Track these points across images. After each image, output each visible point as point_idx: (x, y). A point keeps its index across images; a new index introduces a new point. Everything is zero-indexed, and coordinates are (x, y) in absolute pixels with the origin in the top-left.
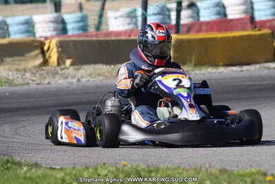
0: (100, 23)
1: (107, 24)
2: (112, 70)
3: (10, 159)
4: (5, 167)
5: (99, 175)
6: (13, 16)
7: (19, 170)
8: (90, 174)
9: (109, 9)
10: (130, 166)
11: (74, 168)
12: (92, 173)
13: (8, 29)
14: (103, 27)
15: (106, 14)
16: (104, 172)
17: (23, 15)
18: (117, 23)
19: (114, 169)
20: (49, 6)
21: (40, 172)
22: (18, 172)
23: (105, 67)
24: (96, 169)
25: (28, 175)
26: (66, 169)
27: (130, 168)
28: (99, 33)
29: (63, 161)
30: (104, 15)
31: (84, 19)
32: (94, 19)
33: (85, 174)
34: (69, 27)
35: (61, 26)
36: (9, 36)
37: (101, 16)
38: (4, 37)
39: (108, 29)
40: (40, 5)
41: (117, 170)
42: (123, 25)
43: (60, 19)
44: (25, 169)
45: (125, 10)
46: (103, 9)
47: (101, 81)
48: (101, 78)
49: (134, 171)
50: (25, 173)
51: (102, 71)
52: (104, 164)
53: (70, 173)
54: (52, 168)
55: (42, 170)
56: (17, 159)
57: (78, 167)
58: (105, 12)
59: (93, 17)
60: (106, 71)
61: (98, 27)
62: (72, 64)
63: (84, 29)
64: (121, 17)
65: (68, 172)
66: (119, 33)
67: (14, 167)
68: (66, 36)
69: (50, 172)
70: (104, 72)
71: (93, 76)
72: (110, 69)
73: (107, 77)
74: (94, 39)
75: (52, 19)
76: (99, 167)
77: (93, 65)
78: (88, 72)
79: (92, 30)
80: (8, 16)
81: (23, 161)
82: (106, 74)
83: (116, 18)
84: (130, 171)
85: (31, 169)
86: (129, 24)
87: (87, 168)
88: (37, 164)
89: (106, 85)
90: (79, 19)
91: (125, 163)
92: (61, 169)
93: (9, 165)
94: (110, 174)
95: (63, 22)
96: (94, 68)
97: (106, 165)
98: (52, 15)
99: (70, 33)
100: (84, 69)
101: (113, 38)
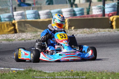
1: (92, 12)
9: (93, 6)
14: (90, 13)
17: (57, 9)
18: (96, 11)
23: (87, 29)
31: (82, 10)
34: (77, 13)
37: (89, 9)
39: (92, 14)
48: (85, 34)
51: (86, 31)
58: (91, 7)
61: (88, 13)
62: (74, 29)
63: (82, 14)
66: (96, 15)
72: (89, 30)
73: (88, 34)
77: (82, 29)
78: (81, 32)
79: (85, 14)
82: (88, 32)
86: (100, 12)
89: (87, 37)
95: (74, 11)
98: (69, 9)
100: (79, 30)
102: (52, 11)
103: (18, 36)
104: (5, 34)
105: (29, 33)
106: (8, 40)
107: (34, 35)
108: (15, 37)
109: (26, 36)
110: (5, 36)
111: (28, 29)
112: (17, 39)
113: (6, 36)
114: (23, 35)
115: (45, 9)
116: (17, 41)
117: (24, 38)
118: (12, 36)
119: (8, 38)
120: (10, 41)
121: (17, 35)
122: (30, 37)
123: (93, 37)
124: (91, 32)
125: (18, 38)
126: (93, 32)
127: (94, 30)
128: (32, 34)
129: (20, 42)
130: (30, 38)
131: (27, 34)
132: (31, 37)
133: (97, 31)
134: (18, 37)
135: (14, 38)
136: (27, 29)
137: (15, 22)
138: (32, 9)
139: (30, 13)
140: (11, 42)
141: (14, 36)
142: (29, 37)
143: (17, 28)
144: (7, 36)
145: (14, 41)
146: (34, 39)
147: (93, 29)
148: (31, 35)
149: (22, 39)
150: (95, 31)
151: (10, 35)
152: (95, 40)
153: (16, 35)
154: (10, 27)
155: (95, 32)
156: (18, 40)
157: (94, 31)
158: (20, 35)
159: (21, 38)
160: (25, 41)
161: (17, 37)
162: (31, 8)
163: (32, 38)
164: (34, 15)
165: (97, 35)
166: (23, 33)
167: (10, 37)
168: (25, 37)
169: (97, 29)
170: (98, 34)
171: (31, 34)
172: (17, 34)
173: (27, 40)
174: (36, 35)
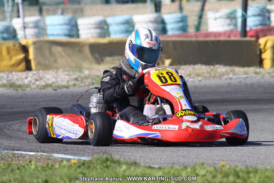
0: (200, 23)
1: (207, 25)
2: (211, 70)
3: (109, 157)
4: (105, 165)
5: (197, 175)
6: (114, 15)
7: (118, 168)
8: (189, 174)
9: (209, 10)
10: (228, 166)
11: (172, 167)
12: (191, 173)
13: (108, 29)
14: (203, 28)
15: (206, 15)
16: (202, 172)
17: (122, 15)
18: (217, 24)
19: (212, 169)
20: (150, 6)
21: (139, 171)
22: (117, 171)
23: (204, 67)
24: (194, 169)
25: (127, 173)
26: (165, 168)
27: (229, 169)
28: (198, 34)
29: (161, 160)
30: (204, 16)
31: (184, 20)
32: (194, 20)
33: (184, 174)
34: (169, 27)
35: (160, 26)
36: (109, 35)
37: (201, 17)
38: (104, 37)
39: (207, 30)
40: (140, 5)
41: (216, 170)
42: (223, 26)
43: (160, 19)
44: (124, 167)
45: (225, 11)
46: (203, 9)
47: (200, 81)
48: (200, 78)
49: (233, 171)
50: (124, 171)
51: (201, 71)
52: (203, 164)
53: (169, 172)
54: (150, 167)
55: (141, 168)
56: (116, 157)
57: (176, 167)
58: (204, 12)
59: (193, 18)
60: (205, 71)
61: (198, 28)
62: (171, 64)
63: (184, 29)
64: (221, 17)
65: (166, 171)
66: (219, 34)
67: (113, 165)
68: (165, 36)
69: (148, 171)
70: (203, 73)
71: (192, 76)
72: (209, 70)
73: (205, 78)
74: (194, 39)
75: (152, 20)
76: (197, 167)
77: (192, 66)
78: (188, 73)
79: (191, 30)
80: (108, 16)
81: (122, 159)
82: (205, 75)
83: (216, 19)
84: (228, 171)
85: (129, 168)
86: (229, 25)
87: (186, 168)
88: (135, 164)
89: (205, 86)
90: (179, 20)
91: (224, 163)
92: (160, 168)
93: (108, 163)
94: (208, 174)
95: (163, 22)
96: (193, 68)
97: (205, 165)
98: (152, 16)
99: (170, 33)
100: (183, 69)
101: (213, 39)
102: (109, 20)
103: (35, 77)
104: (4, 72)
105: (61, 70)
106: (12, 85)
107: (74, 77)
108: (29, 79)
109: (56, 78)
110: (5, 77)
111: (59, 60)
112: (33, 84)
113: (8, 77)
114: (50, 77)
115: (93, 15)
116: (35, 88)
117: (50, 82)
118: (23, 77)
119: (12, 82)
120: (19, 89)
121: (34, 75)
122: (66, 80)
123: (221, 86)
124: (212, 75)
125: (38, 83)
126: (217, 75)
127: (221, 69)
128: (71, 73)
129: (43, 91)
130: (64, 83)
131: (56, 72)
132: (68, 81)
133: (226, 71)
134: (37, 80)
135: (26, 82)
136: (56, 61)
137: (27, 44)
138: (62, 14)
139: (58, 22)
140: (20, 92)
141: (26, 78)
142: (63, 81)
143: (31, 56)
144: (10, 76)
145: (29, 89)
146: (75, 85)
147: (217, 66)
148: (67, 77)
149: (47, 86)
150: (221, 72)
151: (18, 73)
152: (227, 92)
153: (30, 74)
154: (16, 55)
155: (224, 75)
156: (37, 86)
157: (219, 70)
158: (41, 75)
159: (44, 81)
160: (56, 90)
161: (33, 81)
162: (60, 11)
163: (71, 83)
164: (66, 27)
165: (228, 81)
166: (47, 71)
167: (17, 79)
168: (54, 80)
169: (228, 68)
170: (231, 79)
171: (67, 73)
172: (34, 72)
173: (60, 88)
174: (80, 77)
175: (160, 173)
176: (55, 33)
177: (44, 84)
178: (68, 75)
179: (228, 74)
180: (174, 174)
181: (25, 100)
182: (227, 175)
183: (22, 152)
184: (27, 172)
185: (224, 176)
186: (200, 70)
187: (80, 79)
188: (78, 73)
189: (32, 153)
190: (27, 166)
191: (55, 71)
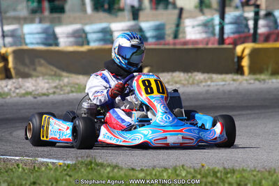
0: (177, 31)
1: (184, 32)
2: (190, 77)
3: (93, 161)
4: (89, 167)
6: (91, 23)
7: (102, 170)
8: (169, 174)
11: (153, 169)
12: (172, 173)
13: (86, 37)
14: (181, 36)
15: (184, 23)
17: (101, 22)
18: (193, 31)
19: (192, 170)
21: (122, 173)
22: (102, 172)
23: (182, 74)
24: (175, 170)
25: (111, 175)
26: (146, 170)
27: (208, 170)
28: (176, 41)
29: (142, 163)
30: (182, 25)
31: (161, 28)
33: (165, 174)
36: (88, 43)
37: (178, 25)
38: (82, 45)
39: (185, 38)
41: (195, 171)
42: (201, 33)
43: (138, 27)
44: (108, 169)
45: (203, 19)
46: (180, 17)
47: (178, 88)
48: (178, 86)
49: (212, 172)
50: (109, 173)
51: (179, 79)
52: (183, 166)
53: (151, 174)
54: (132, 169)
55: (124, 171)
56: (99, 161)
57: (158, 169)
58: (182, 21)
59: (170, 26)
60: (183, 78)
61: (176, 36)
64: (199, 25)
65: (148, 172)
66: (195, 42)
67: (97, 168)
69: (131, 173)
70: (181, 80)
71: (171, 83)
72: (187, 77)
73: (184, 85)
74: (172, 47)
76: (178, 169)
77: (170, 74)
78: (167, 80)
79: (169, 39)
80: (86, 24)
81: (105, 163)
82: (183, 82)
83: (193, 27)
84: (207, 172)
85: (113, 170)
86: (206, 33)
87: (167, 169)
89: (183, 93)
92: (142, 170)
93: (93, 165)
94: (188, 175)
95: (141, 30)
96: (172, 76)
97: (185, 167)
101: (190, 46)
102: (88, 28)
103: (15, 85)
105: (41, 78)
107: (54, 85)
108: (9, 87)
109: (36, 86)
112: (14, 92)
114: (29, 85)
115: (71, 23)
116: (15, 97)
117: (30, 90)
118: (3, 86)
121: (14, 83)
122: (45, 88)
123: (200, 93)
124: (190, 82)
125: (17, 91)
126: (196, 82)
127: (199, 76)
128: (50, 81)
129: (23, 99)
130: (45, 91)
131: (36, 81)
132: (47, 89)
133: (204, 79)
134: (16, 88)
135: (6, 90)
136: (35, 70)
137: (6, 52)
138: (40, 22)
139: (35, 31)
141: (6, 86)
142: (43, 89)
143: (11, 65)
145: (9, 97)
146: (54, 93)
147: (195, 73)
148: (47, 85)
149: (27, 94)
150: (199, 79)
152: (204, 99)
153: (10, 82)
155: (201, 82)
156: (17, 94)
157: (197, 78)
158: (21, 83)
159: (24, 89)
160: (35, 98)
161: (13, 89)
162: (37, 20)
163: (51, 91)
165: (206, 88)
166: (26, 80)
168: (34, 88)
169: (206, 76)
170: (209, 86)
171: (46, 81)
172: (14, 80)
173: (40, 96)
174: (59, 85)
175: (142, 175)
176: (34, 41)
177: (23, 92)
178: (48, 83)
179: (206, 81)
180: (156, 175)
181: (6, 108)
182: (205, 176)
183: (8, 157)
184: (16, 175)
185: (203, 177)
186: (178, 77)
187: (59, 87)
188: (57, 81)
189: (17, 158)
190: (14, 170)
191: (34, 79)
